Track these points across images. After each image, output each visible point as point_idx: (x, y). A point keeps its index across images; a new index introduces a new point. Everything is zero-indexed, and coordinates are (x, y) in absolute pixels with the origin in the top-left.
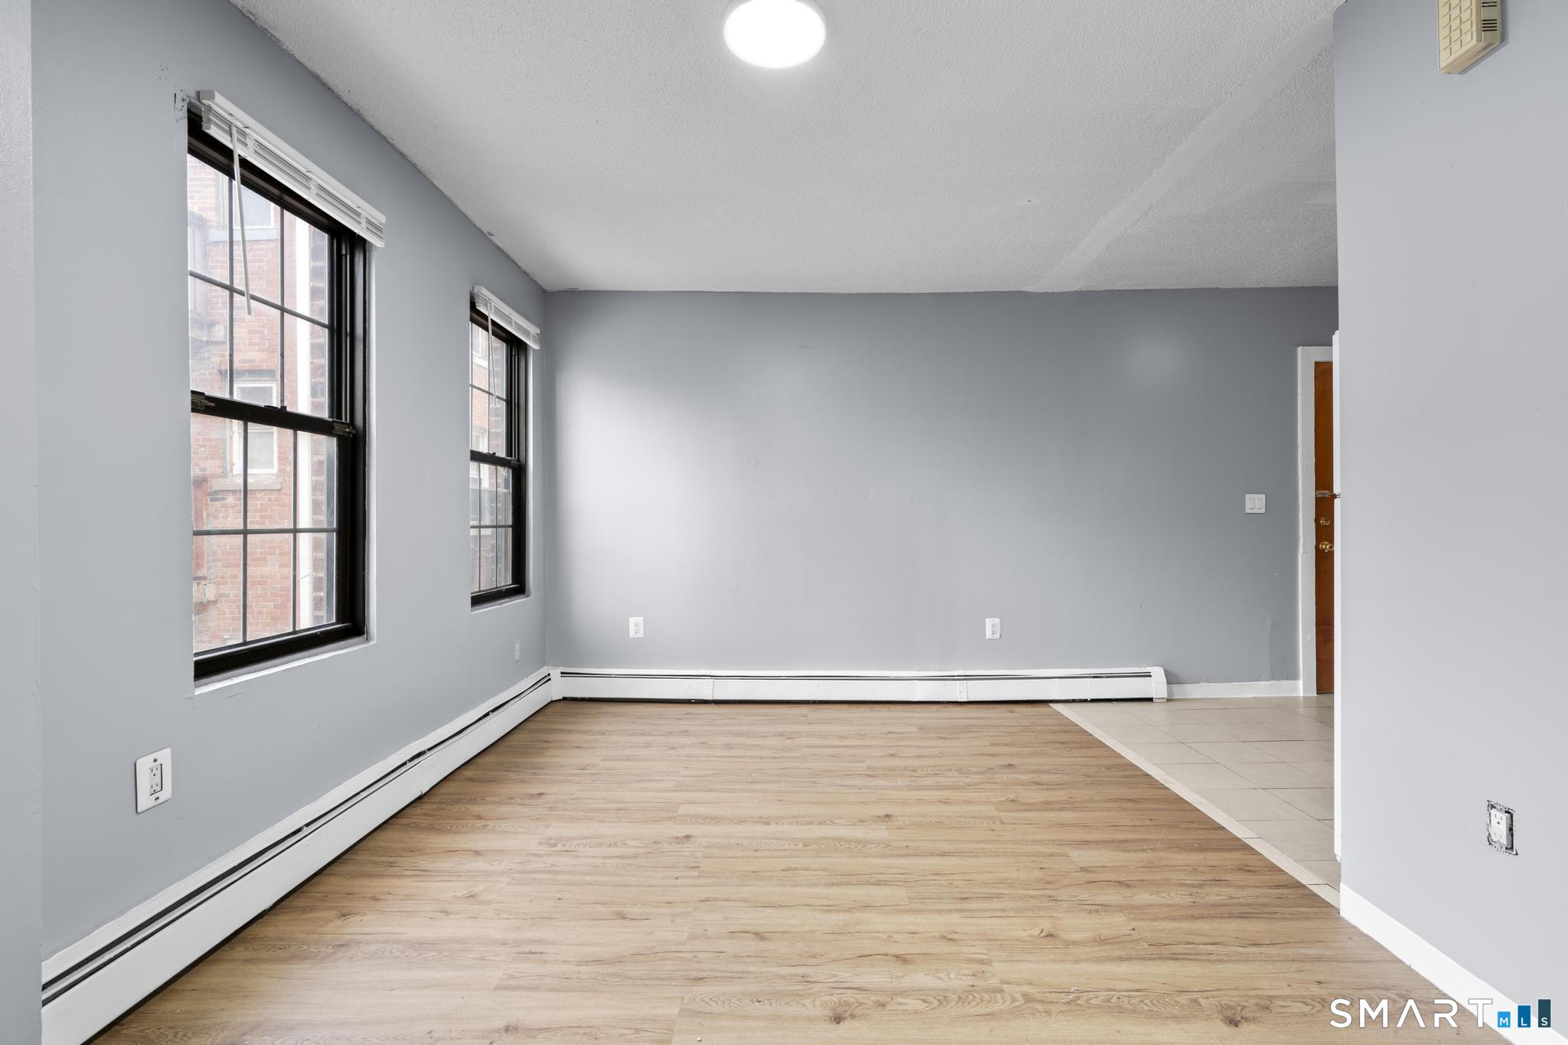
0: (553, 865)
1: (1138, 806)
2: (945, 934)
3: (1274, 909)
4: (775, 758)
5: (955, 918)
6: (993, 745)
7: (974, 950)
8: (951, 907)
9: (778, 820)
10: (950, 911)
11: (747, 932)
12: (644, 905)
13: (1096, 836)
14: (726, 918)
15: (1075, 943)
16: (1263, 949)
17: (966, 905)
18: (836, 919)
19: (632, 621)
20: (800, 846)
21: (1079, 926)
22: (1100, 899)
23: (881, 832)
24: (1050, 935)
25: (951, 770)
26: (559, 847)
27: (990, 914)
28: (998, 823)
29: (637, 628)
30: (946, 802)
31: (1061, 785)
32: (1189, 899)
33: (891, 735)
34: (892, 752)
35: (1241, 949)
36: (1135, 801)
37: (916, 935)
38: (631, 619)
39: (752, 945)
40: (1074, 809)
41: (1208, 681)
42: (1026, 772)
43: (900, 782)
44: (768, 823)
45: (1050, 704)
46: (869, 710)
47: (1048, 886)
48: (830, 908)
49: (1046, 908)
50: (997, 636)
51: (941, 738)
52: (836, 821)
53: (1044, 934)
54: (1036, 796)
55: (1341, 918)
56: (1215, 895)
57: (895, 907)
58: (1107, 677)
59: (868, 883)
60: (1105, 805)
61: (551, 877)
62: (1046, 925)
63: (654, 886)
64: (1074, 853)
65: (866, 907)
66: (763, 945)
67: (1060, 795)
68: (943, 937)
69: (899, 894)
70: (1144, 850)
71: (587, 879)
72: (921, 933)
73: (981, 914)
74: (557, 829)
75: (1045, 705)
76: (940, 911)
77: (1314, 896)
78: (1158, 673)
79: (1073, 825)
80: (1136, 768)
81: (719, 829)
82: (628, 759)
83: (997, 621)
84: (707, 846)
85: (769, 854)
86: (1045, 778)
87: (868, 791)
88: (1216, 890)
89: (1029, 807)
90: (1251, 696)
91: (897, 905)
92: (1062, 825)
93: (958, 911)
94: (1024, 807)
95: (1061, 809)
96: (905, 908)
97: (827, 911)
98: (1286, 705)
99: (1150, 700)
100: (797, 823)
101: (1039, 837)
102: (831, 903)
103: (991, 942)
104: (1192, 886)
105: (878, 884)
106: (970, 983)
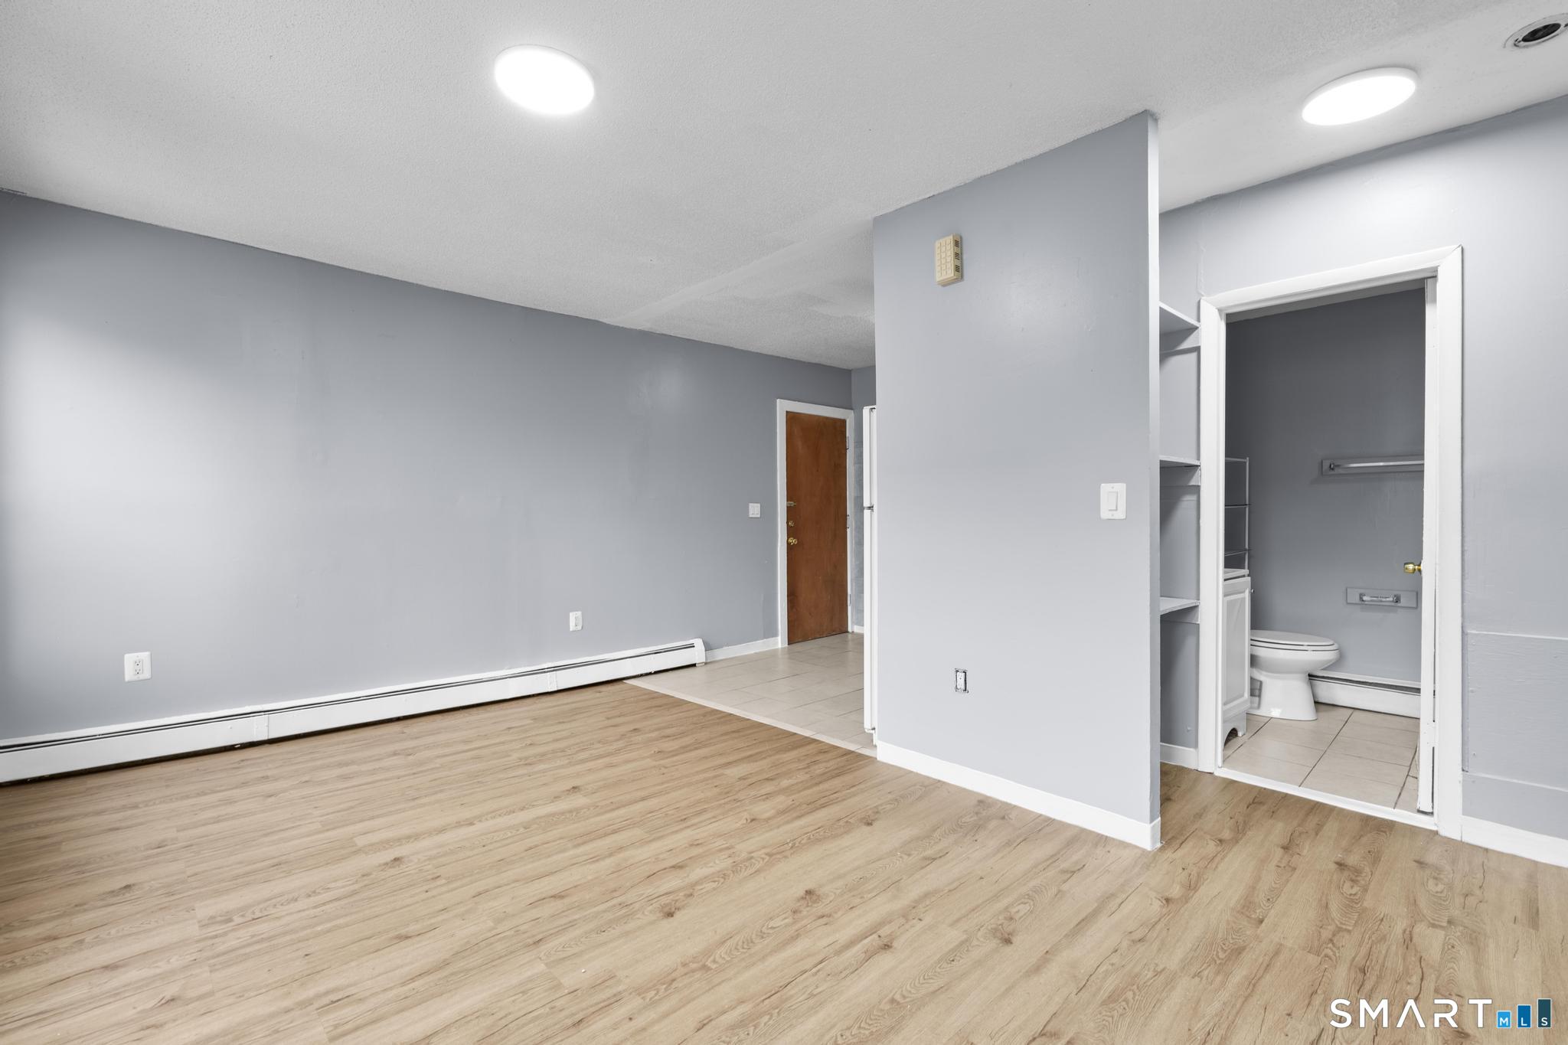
0: (253, 936)
1: (741, 734)
2: (692, 843)
3: (849, 767)
4: (414, 774)
5: (689, 832)
6: (608, 719)
7: (717, 844)
8: (681, 827)
9: (479, 818)
10: (682, 829)
11: (544, 899)
12: (417, 921)
13: (731, 758)
14: (513, 898)
15: (769, 819)
16: (858, 787)
17: (689, 823)
18: (608, 863)
19: (129, 659)
20: (522, 830)
21: (765, 809)
22: (763, 792)
23: (579, 800)
24: (753, 820)
25: (593, 744)
26: (237, 920)
27: (708, 822)
28: (663, 769)
29: (138, 668)
30: (611, 766)
31: (683, 734)
32: (808, 776)
33: (511, 731)
34: (529, 742)
35: (848, 791)
36: (738, 731)
37: (672, 851)
38: (127, 657)
39: (559, 904)
40: (705, 746)
41: (728, 645)
42: (651, 731)
43: (559, 763)
44: (472, 824)
45: (625, 681)
46: (466, 715)
47: (728, 795)
48: (595, 859)
49: (738, 807)
50: (579, 628)
51: (560, 723)
52: (535, 803)
53: (749, 821)
54: (670, 745)
55: (879, 761)
56: (819, 769)
57: (642, 841)
58: (665, 652)
59: (606, 835)
60: (722, 738)
61: (266, 945)
62: (746, 815)
63: (411, 905)
64: (729, 771)
65: (621, 849)
66: (566, 901)
67: (687, 740)
68: (692, 845)
69: (638, 832)
70: (765, 758)
71: (319, 929)
72: (675, 849)
73: (703, 824)
74: (206, 909)
75: (620, 682)
76: (676, 832)
77: (860, 755)
78: (699, 643)
79: (712, 756)
80: (721, 712)
81: (426, 843)
82: (217, 820)
83: (579, 614)
84: (425, 861)
85: (499, 844)
86: (668, 732)
87: (539, 775)
88: (816, 767)
89: (675, 753)
90: (753, 652)
91: (643, 839)
92: (706, 758)
93: (688, 827)
94: (671, 754)
95: (696, 749)
96: (649, 839)
97: (593, 862)
98: (772, 654)
99: (694, 665)
100: (500, 815)
101: (697, 769)
102: (591, 856)
103: (723, 836)
104: (805, 768)
105: (614, 832)
106: (732, 861)
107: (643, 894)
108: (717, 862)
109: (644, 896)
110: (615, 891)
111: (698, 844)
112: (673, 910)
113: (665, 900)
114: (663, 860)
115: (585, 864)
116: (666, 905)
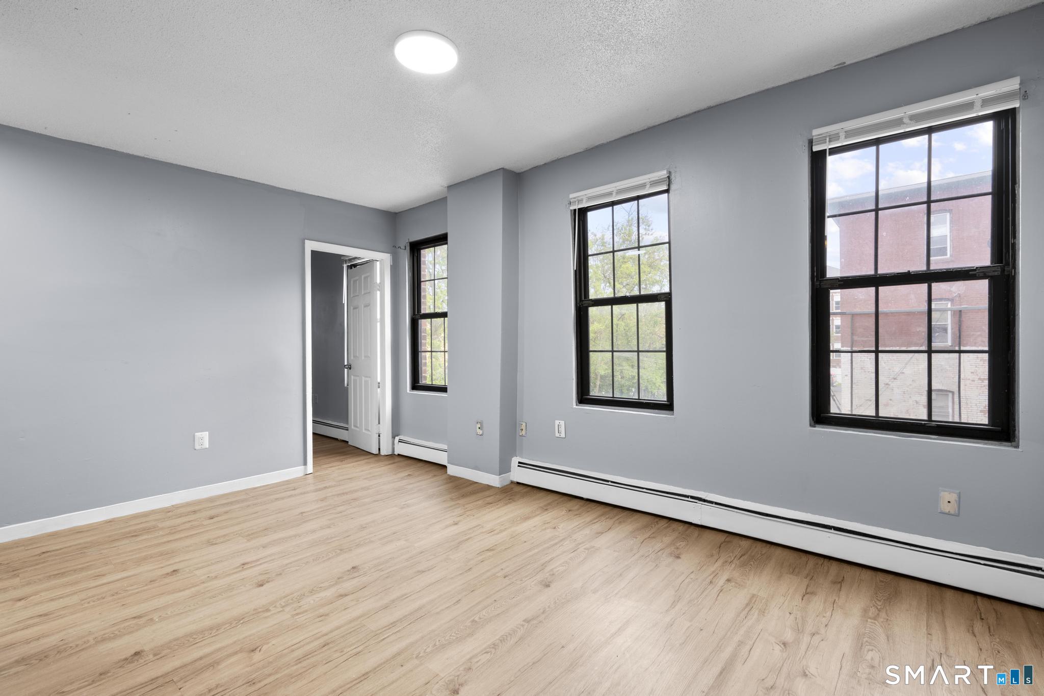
2: (327, 617)
5: (325, 629)
7: (304, 618)
8: (332, 634)
10: (331, 631)
17: (321, 640)
18: (395, 594)
37: (343, 608)
57: (368, 616)
68: (327, 615)
72: (341, 610)
76: (338, 628)
91: (368, 617)
93: (325, 634)
96: (362, 619)
97: (405, 595)
103: (296, 626)
106: (301, 603)
107: (370, 576)
108: (312, 602)
109: (368, 576)
110: (387, 577)
111: (321, 616)
112: (352, 570)
113: (356, 574)
114: (353, 600)
115: (410, 593)
116: (356, 572)
